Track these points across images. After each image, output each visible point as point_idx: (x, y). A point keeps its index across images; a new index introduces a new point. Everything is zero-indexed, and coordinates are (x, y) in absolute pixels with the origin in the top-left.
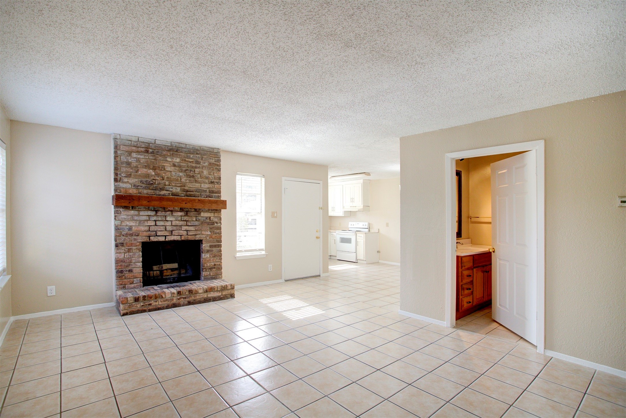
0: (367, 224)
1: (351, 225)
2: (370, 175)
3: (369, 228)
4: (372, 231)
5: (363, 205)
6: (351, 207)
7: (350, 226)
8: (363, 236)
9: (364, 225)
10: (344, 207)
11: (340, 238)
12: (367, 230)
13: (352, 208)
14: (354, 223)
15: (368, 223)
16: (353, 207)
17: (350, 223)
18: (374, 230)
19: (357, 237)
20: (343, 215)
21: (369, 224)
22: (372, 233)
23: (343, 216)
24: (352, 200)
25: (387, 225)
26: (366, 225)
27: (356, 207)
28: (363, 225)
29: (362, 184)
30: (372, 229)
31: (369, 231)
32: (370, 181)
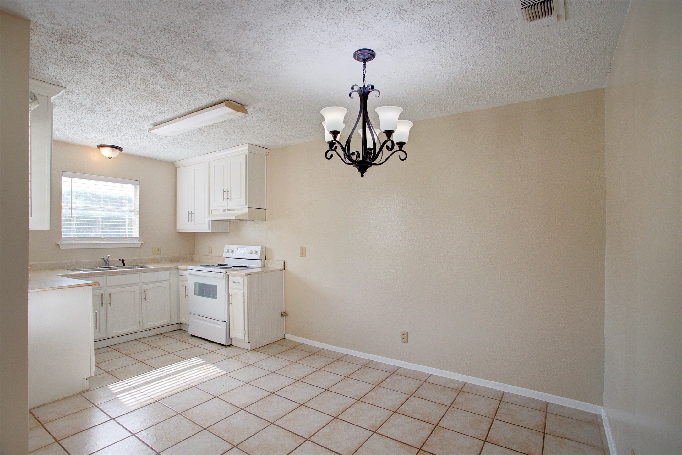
0: (259, 249)
1: (228, 252)
2: (245, 112)
3: (263, 259)
4: (271, 265)
5: (247, 206)
6: (224, 210)
7: (225, 255)
8: (241, 282)
9: (254, 252)
10: (210, 212)
11: (196, 284)
12: (259, 264)
13: (227, 212)
14: (234, 247)
15: (262, 247)
16: (229, 210)
17: (227, 247)
18: (274, 264)
19: (231, 285)
20: (209, 229)
21: (265, 250)
22: (271, 271)
23: (210, 231)
24: (226, 194)
25: (303, 252)
26: (256, 252)
27: (233, 210)
28: (251, 252)
29: (246, 156)
30: (270, 261)
31: (265, 266)
32: (268, 151)
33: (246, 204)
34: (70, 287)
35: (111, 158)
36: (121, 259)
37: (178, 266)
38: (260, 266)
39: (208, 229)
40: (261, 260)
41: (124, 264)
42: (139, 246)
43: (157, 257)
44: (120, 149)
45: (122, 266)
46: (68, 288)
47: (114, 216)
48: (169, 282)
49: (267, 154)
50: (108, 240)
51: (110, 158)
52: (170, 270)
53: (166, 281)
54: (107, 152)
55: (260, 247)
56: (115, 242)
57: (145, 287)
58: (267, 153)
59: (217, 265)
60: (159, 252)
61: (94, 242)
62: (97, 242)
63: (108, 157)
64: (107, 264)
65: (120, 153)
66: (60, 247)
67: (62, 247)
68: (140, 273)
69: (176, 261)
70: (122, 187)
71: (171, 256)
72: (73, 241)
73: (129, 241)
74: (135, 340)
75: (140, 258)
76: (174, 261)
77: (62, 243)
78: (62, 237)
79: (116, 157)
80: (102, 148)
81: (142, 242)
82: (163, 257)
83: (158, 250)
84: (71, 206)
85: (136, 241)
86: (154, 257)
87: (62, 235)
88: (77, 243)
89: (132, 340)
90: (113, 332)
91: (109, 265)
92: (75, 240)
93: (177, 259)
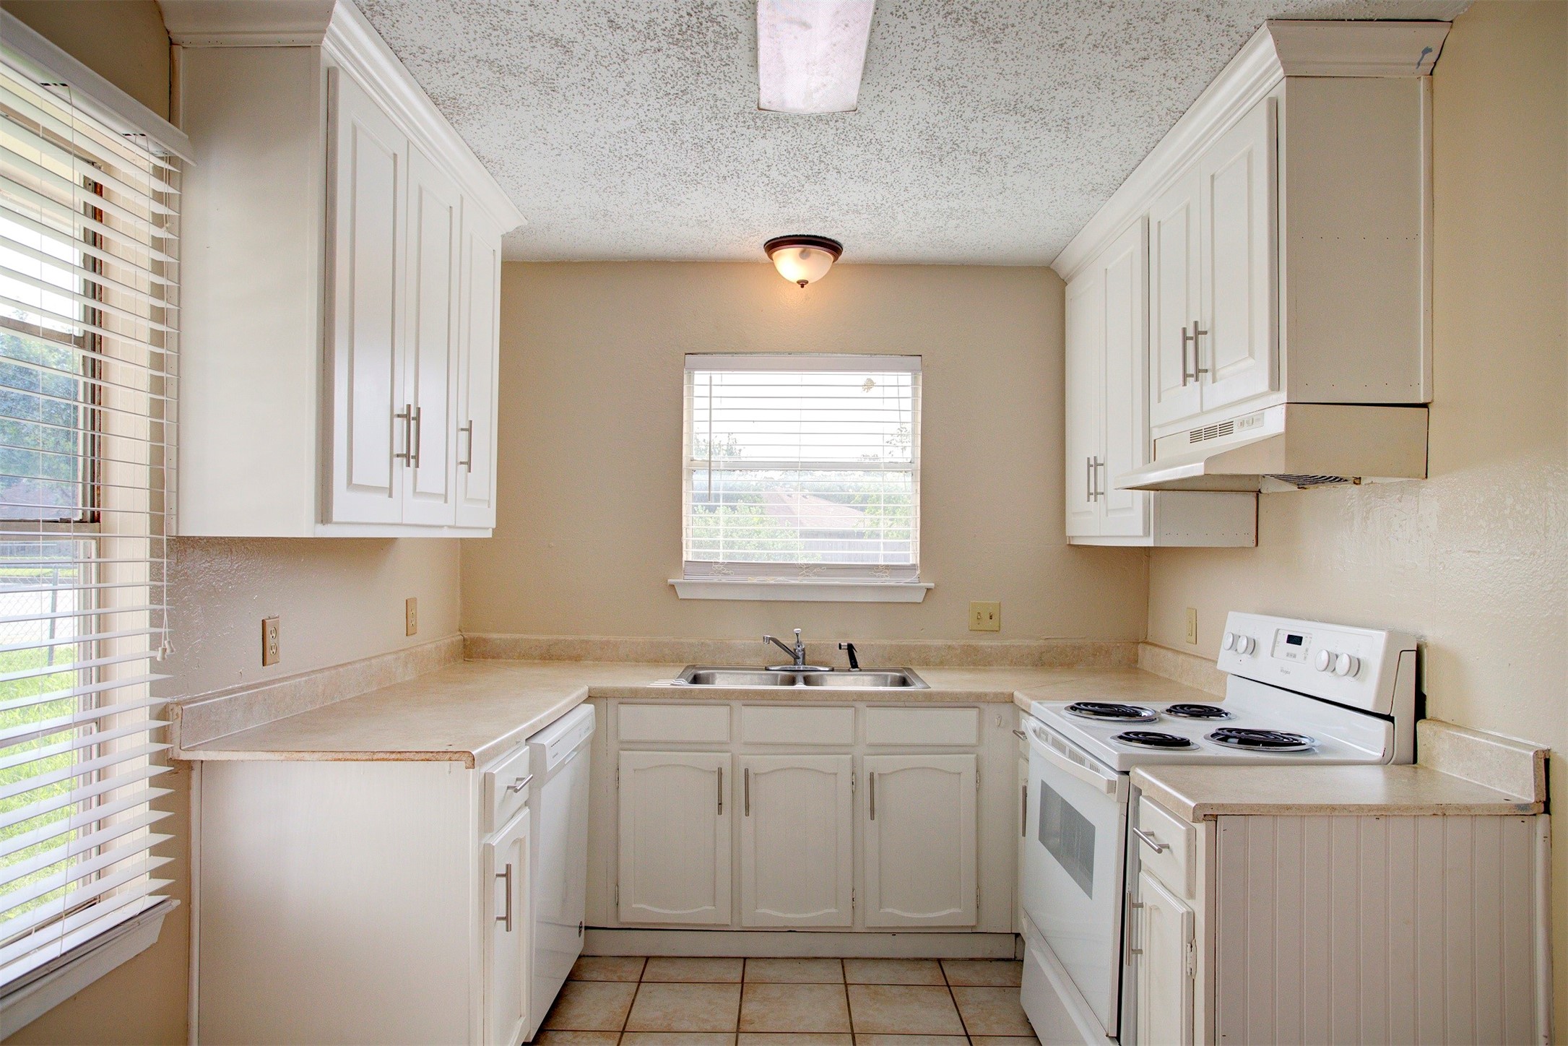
0: (1376, 646)
1: (1235, 646)
3: (1406, 714)
6: (1196, 435)
7: (1225, 659)
8: (1179, 849)
9: (1343, 664)
10: (1149, 451)
11: (1044, 788)
12: (1380, 737)
13: (1202, 445)
15: (1393, 636)
16: (1210, 432)
17: (1231, 624)
18: (1474, 758)
19: (1144, 848)
20: (1147, 533)
23: (1151, 541)
24: (1195, 352)
26: (1357, 667)
27: (1227, 428)
29: (1274, 105)
30: (1445, 732)
31: (1415, 761)
32: (1432, 35)
33: (1275, 386)
34: (375, 757)
35: (807, 282)
36: (844, 644)
37: (1016, 693)
38: (1378, 755)
39: (1141, 533)
40: (1389, 718)
41: (854, 664)
42: (919, 597)
43: (986, 642)
44: (833, 247)
45: (849, 671)
46: (367, 760)
47: (843, 491)
48: (974, 756)
49: (1431, 57)
50: (815, 574)
51: (802, 286)
52: (982, 706)
53: (962, 749)
54: (790, 263)
55: (1380, 638)
56: (837, 583)
57: (873, 763)
58: (1427, 51)
59: (1168, 707)
60: (992, 624)
61: (771, 580)
62: (781, 579)
63: (798, 282)
64: (796, 657)
65: (836, 259)
66: (676, 592)
67: (682, 594)
68: (861, 705)
69: (1061, 665)
70: (869, 385)
71: (1041, 642)
72: (713, 575)
73: (883, 579)
74: (838, 958)
75: (919, 643)
76: (1051, 665)
77: (682, 580)
78: (682, 562)
79: (822, 279)
80: (775, 255)
81: (931, 585)
82: (1007, 643)
83: (989, 616)
84: (710, 461)
85: (908, 580)
86: (973, 642)
87: (688, 555)
88: (724, 581)
89: (828, 958)
90: (757, 911)
91: (804, 663)
92: (719, 572)
93: (1067, 656)
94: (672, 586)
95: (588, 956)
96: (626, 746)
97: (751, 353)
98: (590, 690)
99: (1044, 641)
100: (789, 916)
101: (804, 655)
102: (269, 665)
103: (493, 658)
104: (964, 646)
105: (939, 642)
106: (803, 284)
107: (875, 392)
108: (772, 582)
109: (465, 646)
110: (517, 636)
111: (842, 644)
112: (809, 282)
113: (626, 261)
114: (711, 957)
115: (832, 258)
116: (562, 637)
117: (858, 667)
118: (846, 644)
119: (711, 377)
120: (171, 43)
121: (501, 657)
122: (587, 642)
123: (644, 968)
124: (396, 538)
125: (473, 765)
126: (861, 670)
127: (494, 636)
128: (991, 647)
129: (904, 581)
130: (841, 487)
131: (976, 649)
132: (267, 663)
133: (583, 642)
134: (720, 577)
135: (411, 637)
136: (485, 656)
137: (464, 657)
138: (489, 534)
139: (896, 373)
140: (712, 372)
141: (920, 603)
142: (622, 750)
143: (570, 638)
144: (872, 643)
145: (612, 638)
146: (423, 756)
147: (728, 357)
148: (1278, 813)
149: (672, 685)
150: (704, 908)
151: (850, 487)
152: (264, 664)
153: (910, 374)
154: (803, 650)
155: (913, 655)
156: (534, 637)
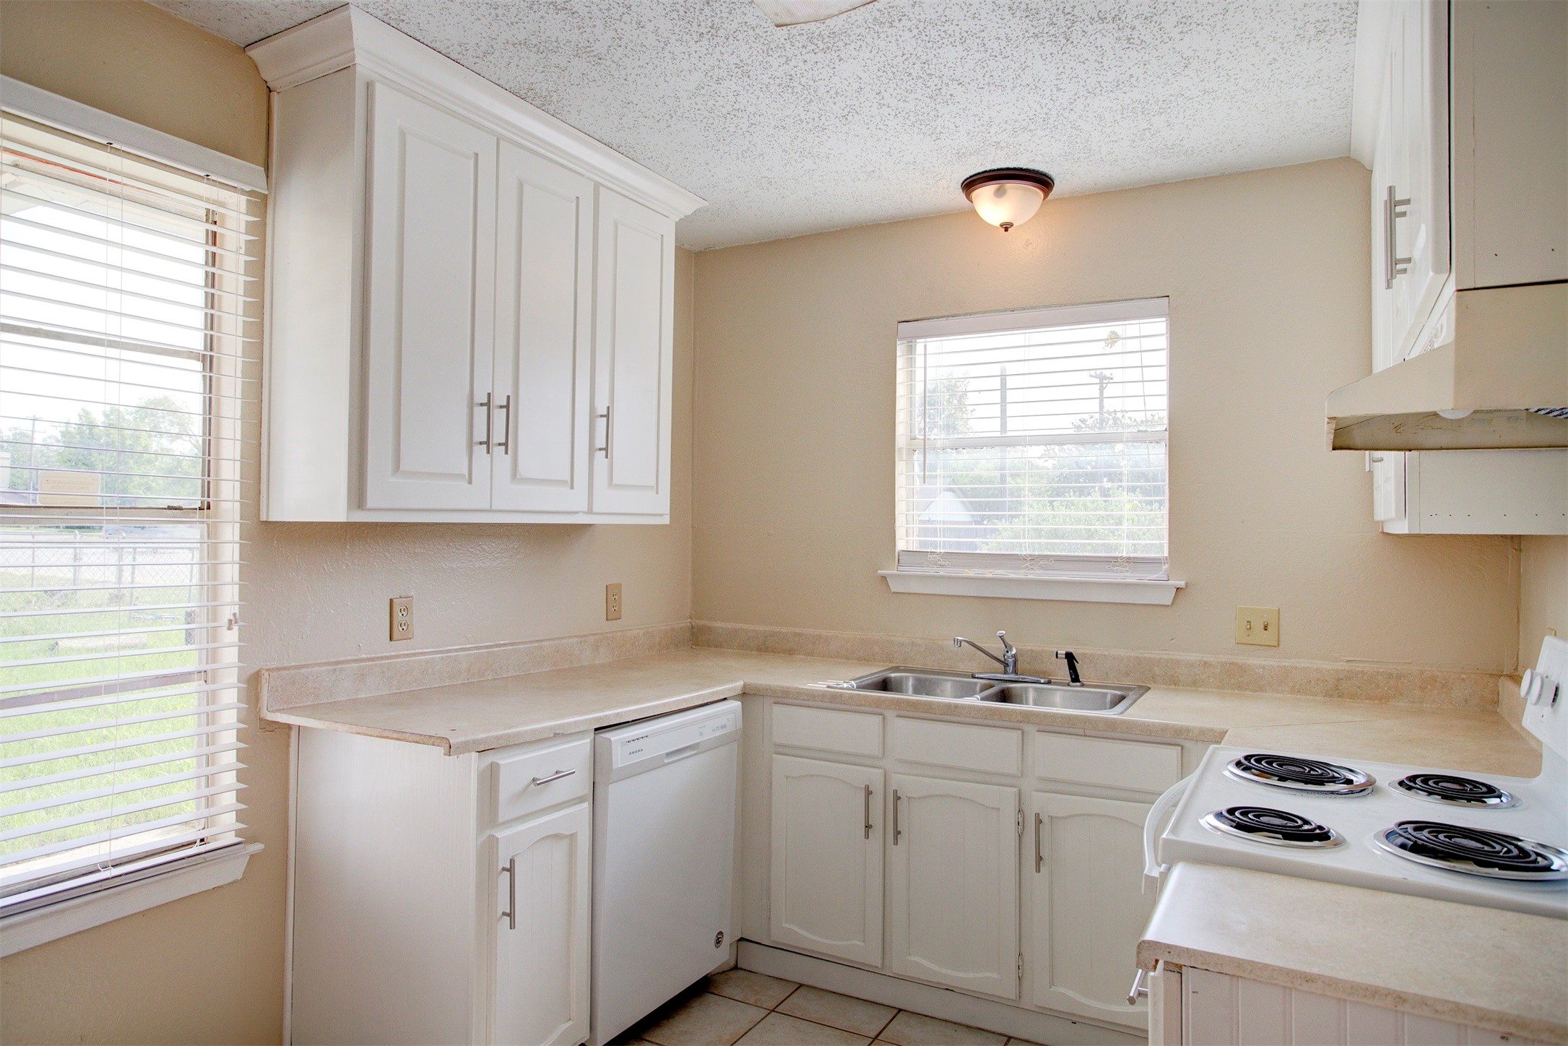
35: (1012, 225)
36: (1062, 652)
41: (1075, 678)
42: (1167, 598)
43: (1257, 661)
44: (1042, 181)
45: (1069, 684)
50: (1041, 568)
51: (1006, 230)
52: (1187, 744)
54: (992, 202)
56: (1064, 578)
57: (1044, 802)
59: (1403, 777)
60: (1268, 637)
61: (988, 573)
62: (1001, 573)
63: (1001, 225)
64: (1006, 665)
65: (1046, 195)
66: (889, 586)
67: (895, 587)
68: (1030, 729)
69: (1370, 698)
70: (1114, 338)
71: (1339, 666)
72: (927, 566)
73: (1122, 574)
74: (1005, 1036)
75: (1166, 657)
76: (1353, 697)
77: (895, 572)
78: (895, 552)
79: (1030, 220)
80: (974, 194)
81: (1181, 584)
82: (1287, 663)
83: (1263, 627)
84: (924, 440)
85: (1154, 577)
86: (1240, 660)
87: (901, 545)
88: (941, 573)
89: (994, 1033)
90: (909, 958)
91: (1015, 672)
92: (935, 564)
93: (1378, 686)
94: (884, 578)
95: (745, 970)
96: (781, 750)
97: (965, 314)
98: (744, 686)
99: (1345, 664)
100: (944, 971)
101: (1015, 662)
102: (396, 641)
103: (716, 646)
104: (1226, 663)
105: (1193, 657)
106: (1006, 227)
107: (1118, 347)
108: (990, 576)
109: (693, 634)
110: (738, 626)
111: (1059, 652)
112: (1014, 226)
113: (839, 229)
114: (864, 1000)
115: (1041, 194)
116: (777, 629)
117: (1079, 681)
118: (1064, 652)
119: (925, 346)
120: (270, 91)
121: (724, 647)
122: (800, 635)
123: (793, 992)
124: (590, 525)
125: (450, 752)
126: (1083, 685)
127: (718, 624)
128: (1264, 668)
129: (1148, 577)
130: (1077, 463)
131: (1242, 669)
132: (395, 639)
133: (796, 634)
134: (935, 569)
135: (610, 622)
136: (709, 644)
137: (692, 645)
138: (666, 520)
139: (1137, 321)
140: (927, 340)
141: (1168, 606)
142: (776, 753)
143: (784, 630)
144: (1106, 653)
145: (824, 633)
146: (418, 738)
147: (943, 322)
148: (1290, 985)
149: (828, 687)
150: (854, 942)
151: (1089, 463)
152: (391, 640)
153: (1164, 319)
154: (1014, 656)
155: (1157, 671)
156: (751, 627)
